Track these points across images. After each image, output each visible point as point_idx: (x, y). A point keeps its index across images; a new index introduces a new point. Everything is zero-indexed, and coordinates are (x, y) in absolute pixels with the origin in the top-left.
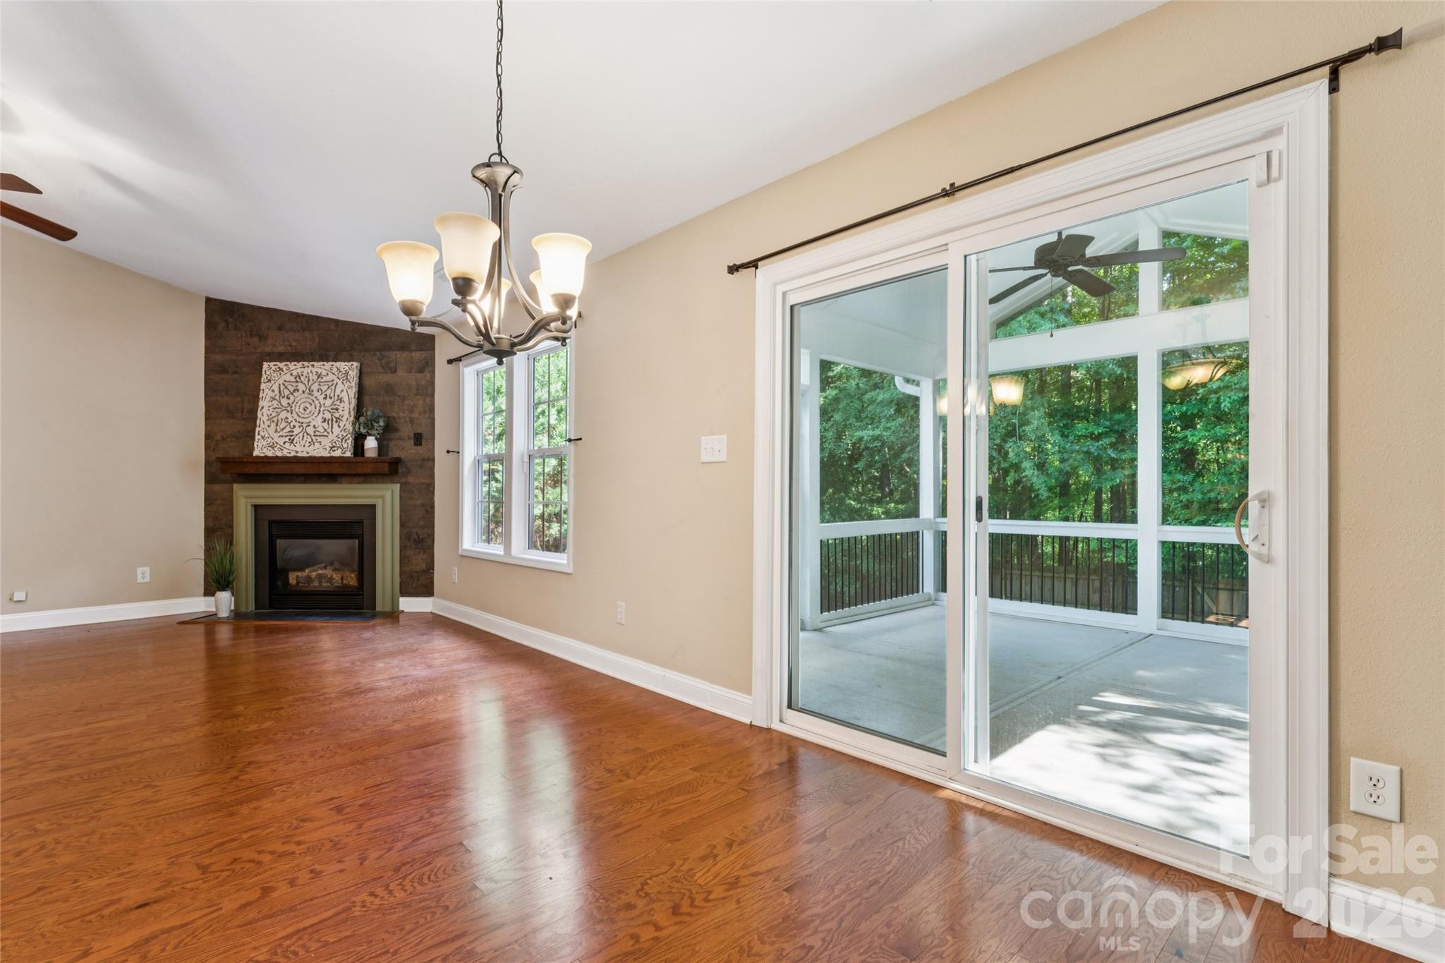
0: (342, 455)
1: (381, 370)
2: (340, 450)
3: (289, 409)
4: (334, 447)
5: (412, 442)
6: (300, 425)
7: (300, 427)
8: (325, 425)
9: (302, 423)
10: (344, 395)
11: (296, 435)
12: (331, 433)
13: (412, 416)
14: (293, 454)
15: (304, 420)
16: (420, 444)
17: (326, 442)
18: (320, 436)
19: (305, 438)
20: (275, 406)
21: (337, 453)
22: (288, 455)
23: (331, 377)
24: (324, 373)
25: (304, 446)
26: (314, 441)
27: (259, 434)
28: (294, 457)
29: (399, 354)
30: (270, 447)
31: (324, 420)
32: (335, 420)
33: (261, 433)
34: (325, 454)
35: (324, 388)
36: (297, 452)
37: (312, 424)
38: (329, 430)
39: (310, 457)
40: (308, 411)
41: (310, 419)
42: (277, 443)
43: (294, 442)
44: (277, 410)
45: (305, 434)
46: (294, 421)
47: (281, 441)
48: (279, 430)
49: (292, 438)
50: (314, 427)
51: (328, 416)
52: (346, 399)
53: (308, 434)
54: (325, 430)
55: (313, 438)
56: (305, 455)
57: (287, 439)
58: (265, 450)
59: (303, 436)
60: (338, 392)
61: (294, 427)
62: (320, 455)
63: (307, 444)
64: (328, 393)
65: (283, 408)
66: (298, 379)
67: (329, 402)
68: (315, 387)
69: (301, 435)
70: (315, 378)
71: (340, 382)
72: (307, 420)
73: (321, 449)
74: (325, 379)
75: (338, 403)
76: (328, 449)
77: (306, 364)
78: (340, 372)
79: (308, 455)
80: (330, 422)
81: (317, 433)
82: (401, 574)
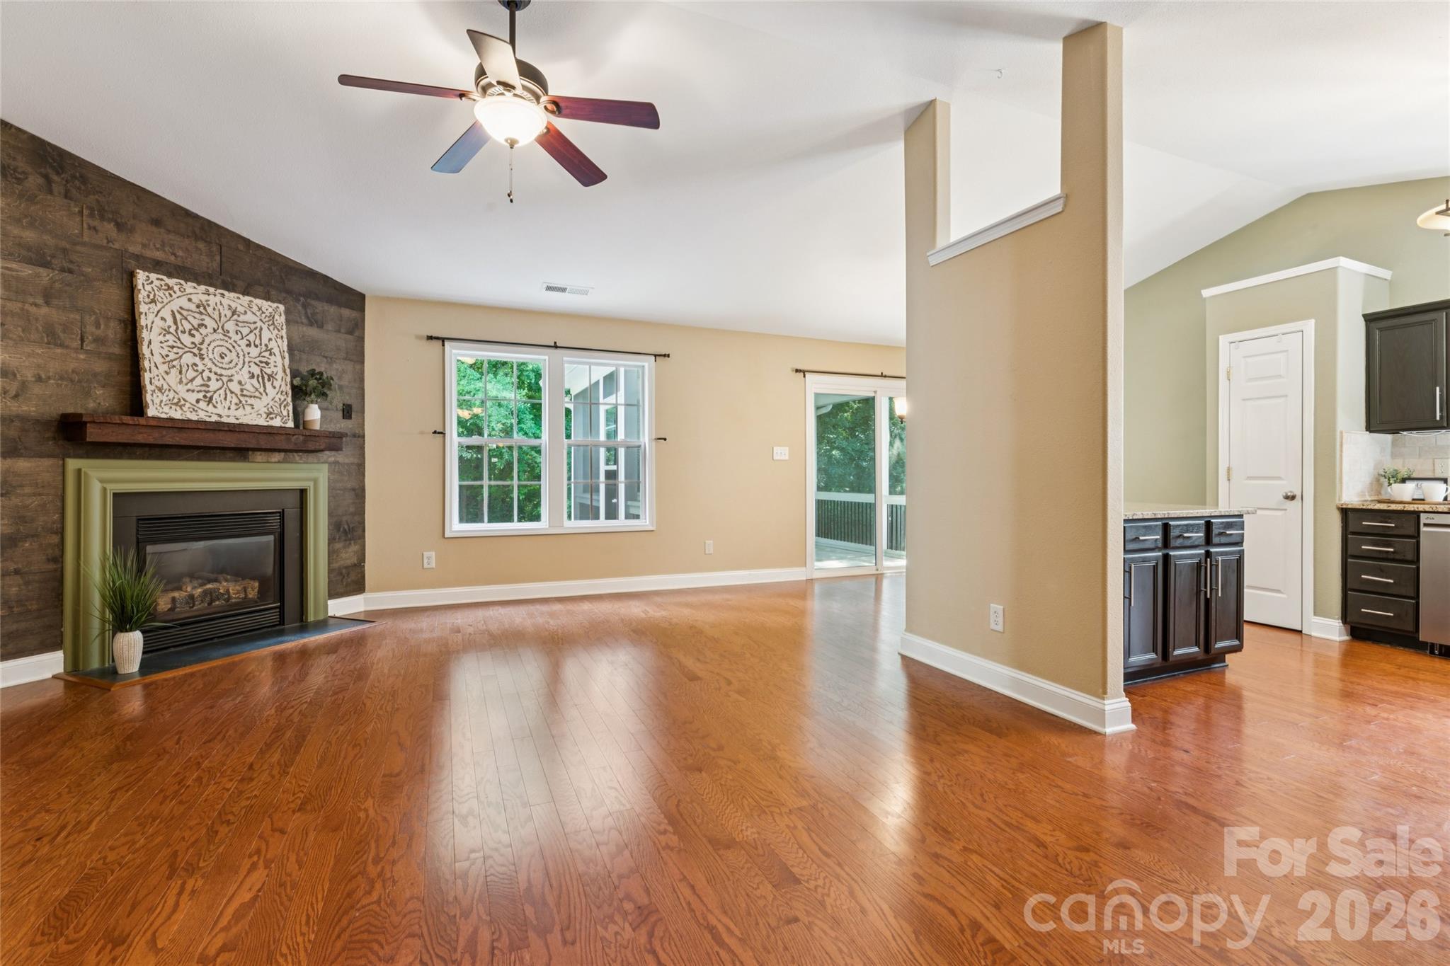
0: (283, 425)
1: (305, 321)
2: (279, 418)
3: (195, 351)
4: (271, 413)
5: (340, 414)
6: (218, 377)
7: (217, 380)
8: (254, 381)
9: (221, 375)
10: (272, 345)
11: (215, 392)
12: (264, 394)
13: (342, 383)
14: (214, 418)
15: (224, 372)
16: (350, 417)
17: (261, 405)
18: (251, 397)
19: (229, 397)
20: (171, 343)
21: (277, 422)
22: (208, 419)
23: (249, 317)
24: (240, 309)
25: (229, 409)
26: (244, 402)
27: (151, 383)
28: (217, 423)
29: (326, 306)
30: (176, 404)
31: (252, 376)
32: (266, 377)
33: (155, 382)
34: (262, 422)
35: (245, 331)
36: (220, 416)
37: (236, 378)
38: (262, 390)
39: (241, 425)
40: (227, 359)
41: (232, 372)
42: (184, 400)
43: (214, 401)
44: (175, 350)
45: (228, 392)
46: (207, 371)
47: (192, 398)
48: (185, 381)
49: (209, 395)
50: (240, 383)
51: (256, 372)
52: (276, 350)
53: (232, 392)
54: (257, 390)
55: (242, 398)
56: (232, 421)
57: (200, 396)
58: (166, 409)
59: (226, 394)
60: (265, 341)
61: (209, 379)
62: (255, 423)
63: (233, 407)
64: (251, 337)
65: (187, 349)
66: (202, 309)
67: (254, 352)
68: (230, 326)
69: (222, 392)
70: (229, 313)
71: (265, 327)
72: (229, 373)
73: (254, 415)
74: (242, 318)
75: (267, 354)
76: (265, 416)
77: (212, 290)
78: (263, 313)
79: (237, 422)
80: (260, 379)
81: (245, 392)
82: (330, 571)
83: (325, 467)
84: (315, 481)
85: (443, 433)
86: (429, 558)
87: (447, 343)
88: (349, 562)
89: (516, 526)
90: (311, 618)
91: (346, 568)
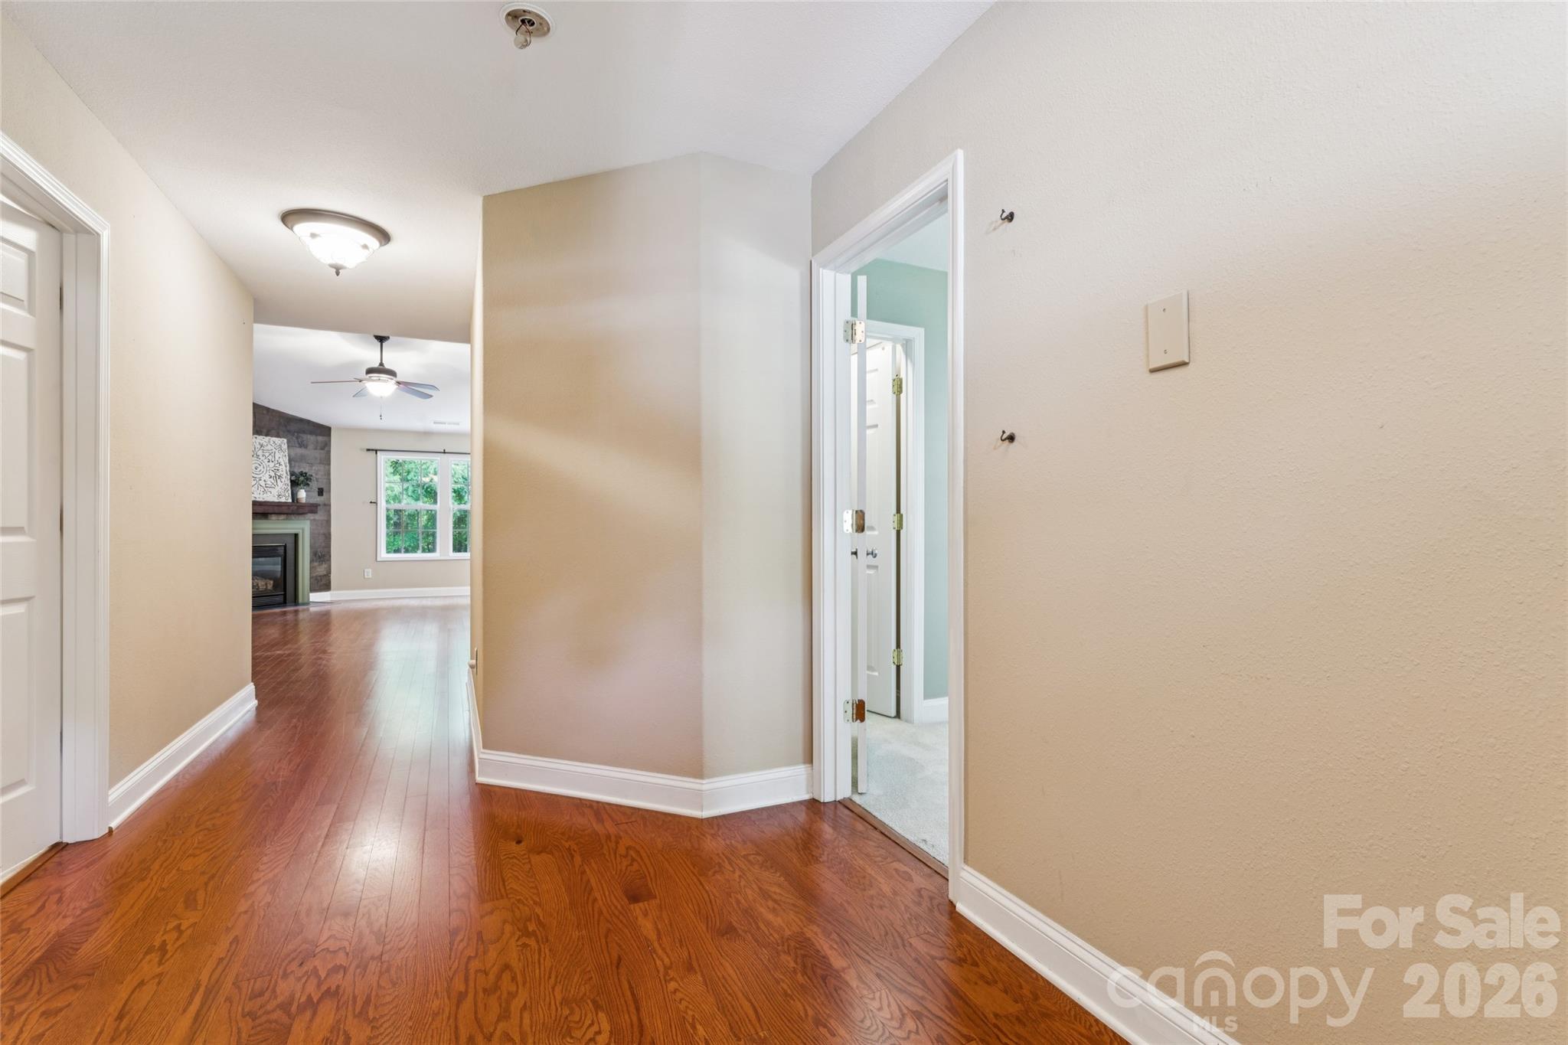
0: (286, 501)
1: (297, 445)
2: (284, 497)
4: (280, 495)
5: (317, 493)
6: (255, 479)
8: (272, 479)
10: (281, 460)
12: (277, 485)
13: (317, 477)
15: (256, 476)
16: (322, 495)
17: (275, 492)
18: (270, 487)
21: (283, 500)
23: (269, 447)
24: (265, 444)
25: (260, 494)
29: (309, 436)
31: (271, 477)
32: (278, 477)
34: (276, 500)
35: (267, 454)
37: (263, 479)
38: (276, 483)
39: (265, 502)
40: (259, 470)
41: (261, 475)
50: (265, 481)
51: (273, 474)
52: (282, 463)
53: (261, 486)
54: (273, 484)
55: (267, 488)
56: (261, 500)
59: (258, 487)
60: (277, 458)
62: (272, 500)
63: (262, 493)
64: (270, 457)
67: (272, 464)
68: (260, 453)
70: (259, 447)
71: (277, 451)
72: (259, 476)
73: (272, 496)
74: (266, 448)
75: (277, 465)
76: (277, 496)
78: (276, 444)
79: (264, 500)
80: (275, 478)
81: (267, 485)
82: (311, 578)
83: (308, 522)
84: (303, 530)
85: (376, 503)
86: (367, 572)
87: (378, 452)
88: (321, 574)
89: (419, 555)
90: (300, 601)
91: (320, 576)
